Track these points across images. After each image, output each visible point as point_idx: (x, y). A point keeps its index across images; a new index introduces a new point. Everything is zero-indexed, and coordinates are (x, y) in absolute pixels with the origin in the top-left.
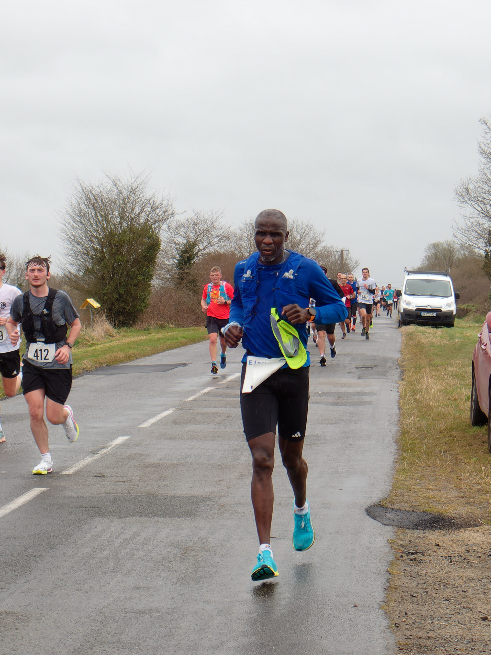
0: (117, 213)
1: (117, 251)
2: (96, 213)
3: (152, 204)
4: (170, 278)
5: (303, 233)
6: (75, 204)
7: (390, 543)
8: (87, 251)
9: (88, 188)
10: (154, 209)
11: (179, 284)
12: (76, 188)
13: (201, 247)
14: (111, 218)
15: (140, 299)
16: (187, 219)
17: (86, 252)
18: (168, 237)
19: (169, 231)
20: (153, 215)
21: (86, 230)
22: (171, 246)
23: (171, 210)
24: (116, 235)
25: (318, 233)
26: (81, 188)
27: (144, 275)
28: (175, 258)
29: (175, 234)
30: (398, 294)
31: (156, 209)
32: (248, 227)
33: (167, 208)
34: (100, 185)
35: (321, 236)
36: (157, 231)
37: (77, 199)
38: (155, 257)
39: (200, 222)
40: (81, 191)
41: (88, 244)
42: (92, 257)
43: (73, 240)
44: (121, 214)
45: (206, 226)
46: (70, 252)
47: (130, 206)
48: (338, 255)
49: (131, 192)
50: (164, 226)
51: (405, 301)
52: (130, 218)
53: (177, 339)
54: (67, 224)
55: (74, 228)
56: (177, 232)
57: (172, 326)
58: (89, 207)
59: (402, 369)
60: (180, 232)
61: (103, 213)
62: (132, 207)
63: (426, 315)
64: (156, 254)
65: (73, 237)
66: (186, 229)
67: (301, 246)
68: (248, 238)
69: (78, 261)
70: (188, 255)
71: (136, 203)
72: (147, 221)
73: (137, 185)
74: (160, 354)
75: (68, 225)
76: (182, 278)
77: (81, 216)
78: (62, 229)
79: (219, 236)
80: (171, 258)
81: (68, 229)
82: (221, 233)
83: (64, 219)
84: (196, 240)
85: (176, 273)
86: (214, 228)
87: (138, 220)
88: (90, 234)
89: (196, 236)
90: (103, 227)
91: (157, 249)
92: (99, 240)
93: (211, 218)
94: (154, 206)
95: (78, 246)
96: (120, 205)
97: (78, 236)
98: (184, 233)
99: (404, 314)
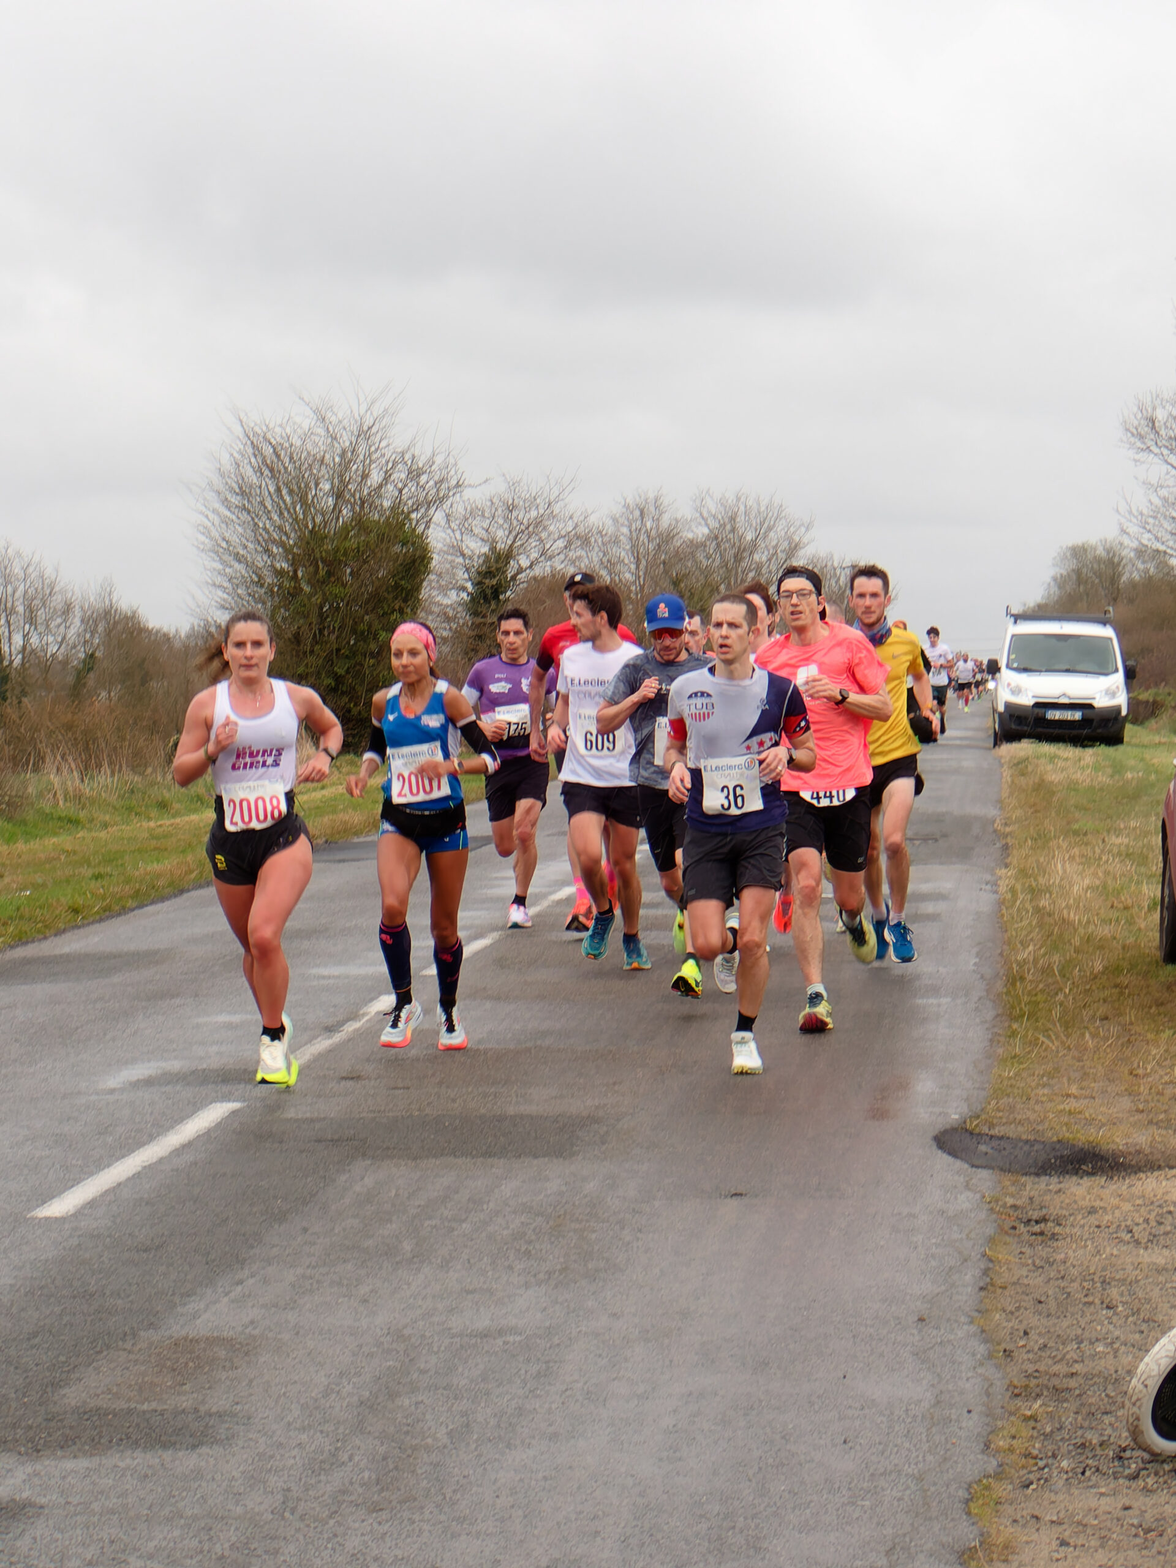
0: (327, 487)
1: (329, 574)
2: (278, 487)
3: (409, 463)
4: (452, 637)
5: (762, 525)
6: (227, 465)
8: (259, 577)
9: (257, 429)
10: (414, 474)
11: (473, 650)
12: (229, 429)
13: (524, 562)
14: (313, 498)
16: (489, 498)
17: (256, 579)
18: (446, 541)
19: (448, 527)
20: (413, 489)
21: (254, 526)
22: (452, 561)
23: (455, 478)
24: (326, 537)
25: (797, 523)
26: (240, 429)
28: (464, 589)
29: (462, 534)
31: (419, 476)
32: (632, 513)
33: (444, 473)
34: (285, 420)
35: (803, 529)
36: (423, 527)
37: (232, 455)
38: (417, 588)
39: (521, 503)
40: (242, 435)
41: (261, 560)
42: (272, 591)
43: (226, 551)
44: (338, 488)
45: (534, 514)
46: (219, 580)
47: (357, 470)
49: (359, 436)
50: (438, 517)
51: (1009, 685)
52: (358, 496)
54: (211, 514)
55: (226, 522)
56: (467, 529)
58: (262, 474)
59: (1003, 841)
60: (473, 528)
61: (295, 488)
62: (364, 472)
63: (1057, 718)
64: (422, 581)
65: (224, 545)
66: (488, 521)
67: (756, 557)
68: (631, 539)
70: (494, 582)
71: (371, 461)
72: (399, 504)
73: (372, 420)
76: (479, 636)
77: (242, 493)
78: (200, 525)
80: (453, 589)
81: (213, 524)
82: (571, 529)
83: (202, 501)
84: (511, 546)
85: (465, 624)
86: (552, 516)
87: (378, 502)
88: (266, 537)
89: (511, 537)
90: (296, 520)
91: (422, 569)
92: (287, 550)
93: (545, 495)
94: (414, 467)
95: (237, 565)
96: (334, 466)
97: (238, 540)
98: (484, 529)
99: (1006, 716)
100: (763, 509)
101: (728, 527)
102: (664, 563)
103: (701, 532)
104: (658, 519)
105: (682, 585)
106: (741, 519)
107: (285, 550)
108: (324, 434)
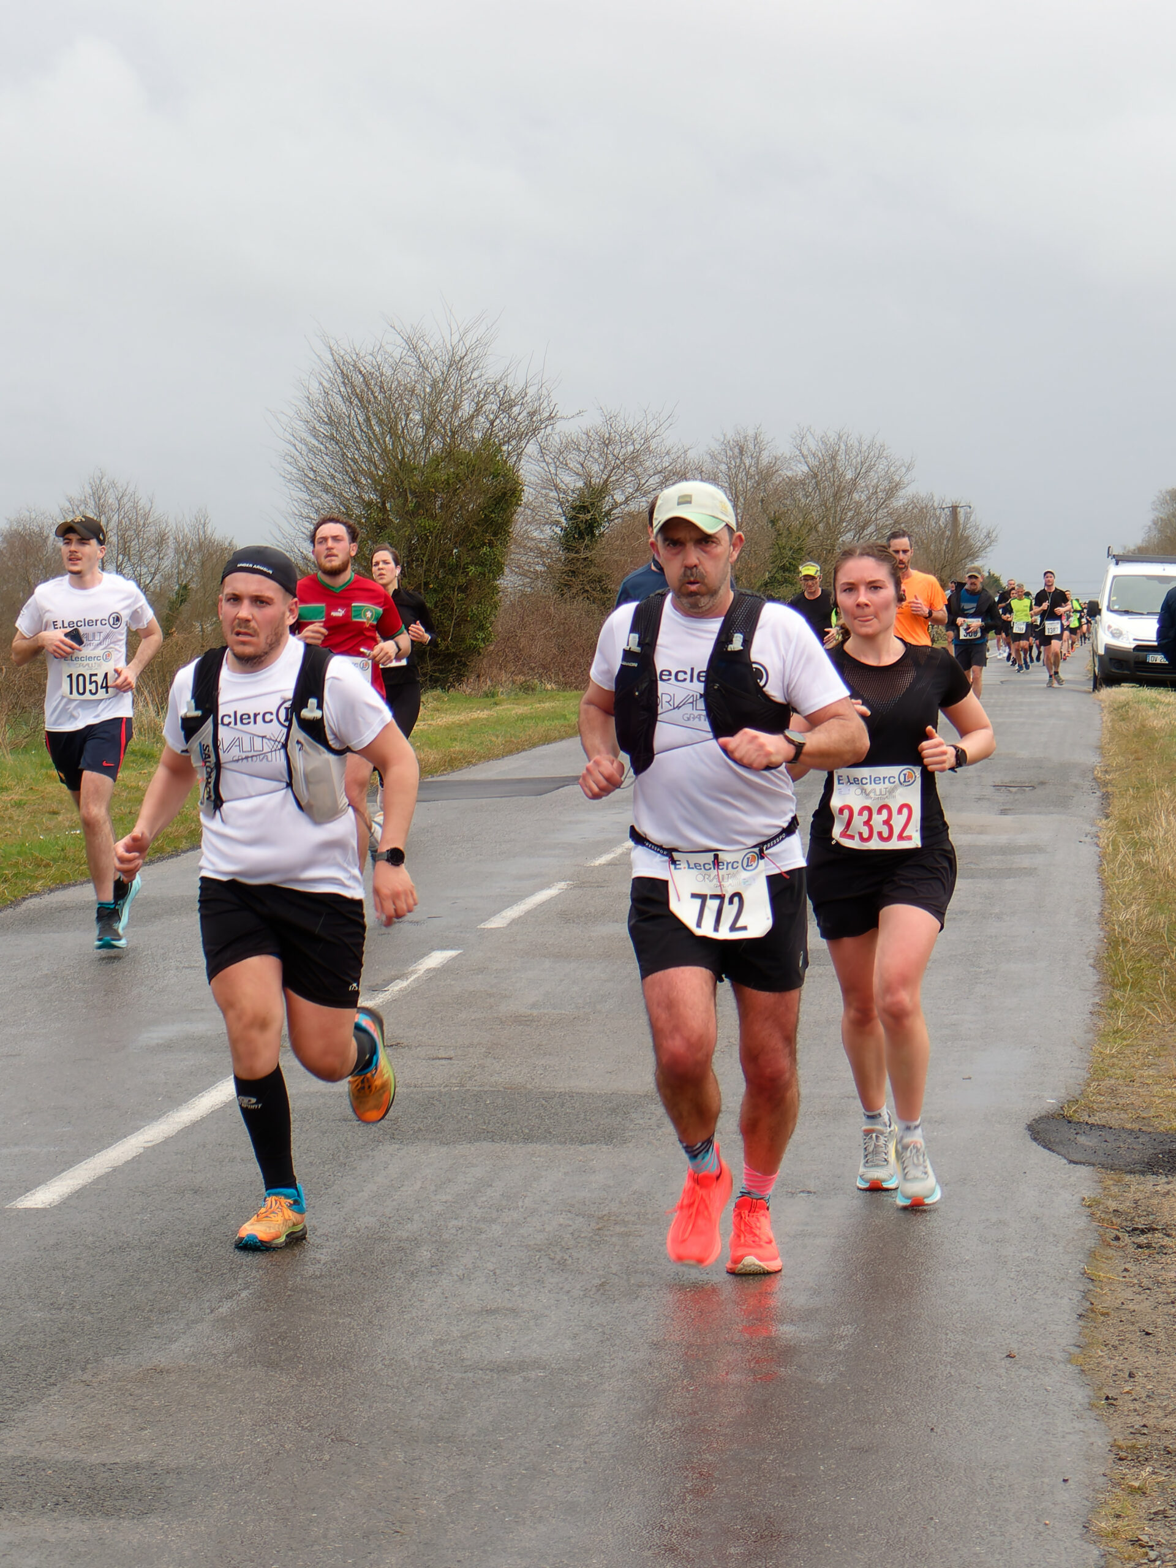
0: (417, 417)
1: (418, 506)
2: (368, 417)
3: (501, 394)
4: (544, 572)
5: (862, 463)
6: (316, 393)
7: (1089, 1207)
8: (347, 508)
9: (347, 358)
10: (506, 405)
11: (566, 585)
12: (318, 357)
13: (619, 497)
14: (403, 429)
15: (472, 622)
16: (584, 431)
18: (539, 473)
19: (542, 459)
20: (505, 421)
21: (343, 456)
22: (546, 495)
23: (548, 409)
24: (415, 469)
25: (898, 463)
26: (330, 357)
27: (482, 564)
28: (557, 523)
29: (557, 467)
30: (1093, 610)
31: (511, 407)
32: (731, 449)
33: (536, 404)
34: (376, 349)
35: (904, 470)
36: (515, 459)
37: (321, 384)
38: (508, 522)
39: (618, 437)
40: (331, 364)
41: (349, 491)
43: (313, 482)
44: (428, 419)
45: (630, 448)
46: (305, 511)
47: (448, 401)
48: (944, 518)
49: (451, 366)
50: (531, 448)
51: (1109, 627)
52: (448, 427)
53: (564, 717)
54: (297, 443)
55: (314, 452)
56: (562, 463)
57: (549, 687)
58: (351, 403)
59: (1104, 790)
60: (568, 462)
61: (384, 417)
62: (455, 402)
64: (512, 514)
65: (312, 475)
66: (583, 455)
67: (856, 496)
68: (729, 477)
70: (588, 516)
71: (462, 392)
72: (491, 435)
73: (464, 349)
74: (523, 754)
75: (300, 445)
76: (573, 572)
77: (331, 422)
78: (287, 454)
79: (660, 472)
80: (546, 524)
81: (300, 453)
82: (668, 464)
83: (290, 431)
84: (607, 480)
85: (559, 560)
86: (648, 451)
87: (468, 434)
88: (355, 467)
89: (606, 472)
90: (385, 450)
91: (514, 500)
92: (376, 481)
93: (642, 429)
94: (506, 399)
95: (325, 496)
96: (425, 396)
97: (325, 470)
98: (579, 463)
99: (1107, 659)
100: (864, 448)
101: (828, 465)
102: (762, 501)
103: (800, 470)
104: (757, 457)
105: (780, 523)
106: (841, 456)
107: (374, 481)
108: (415, 364)
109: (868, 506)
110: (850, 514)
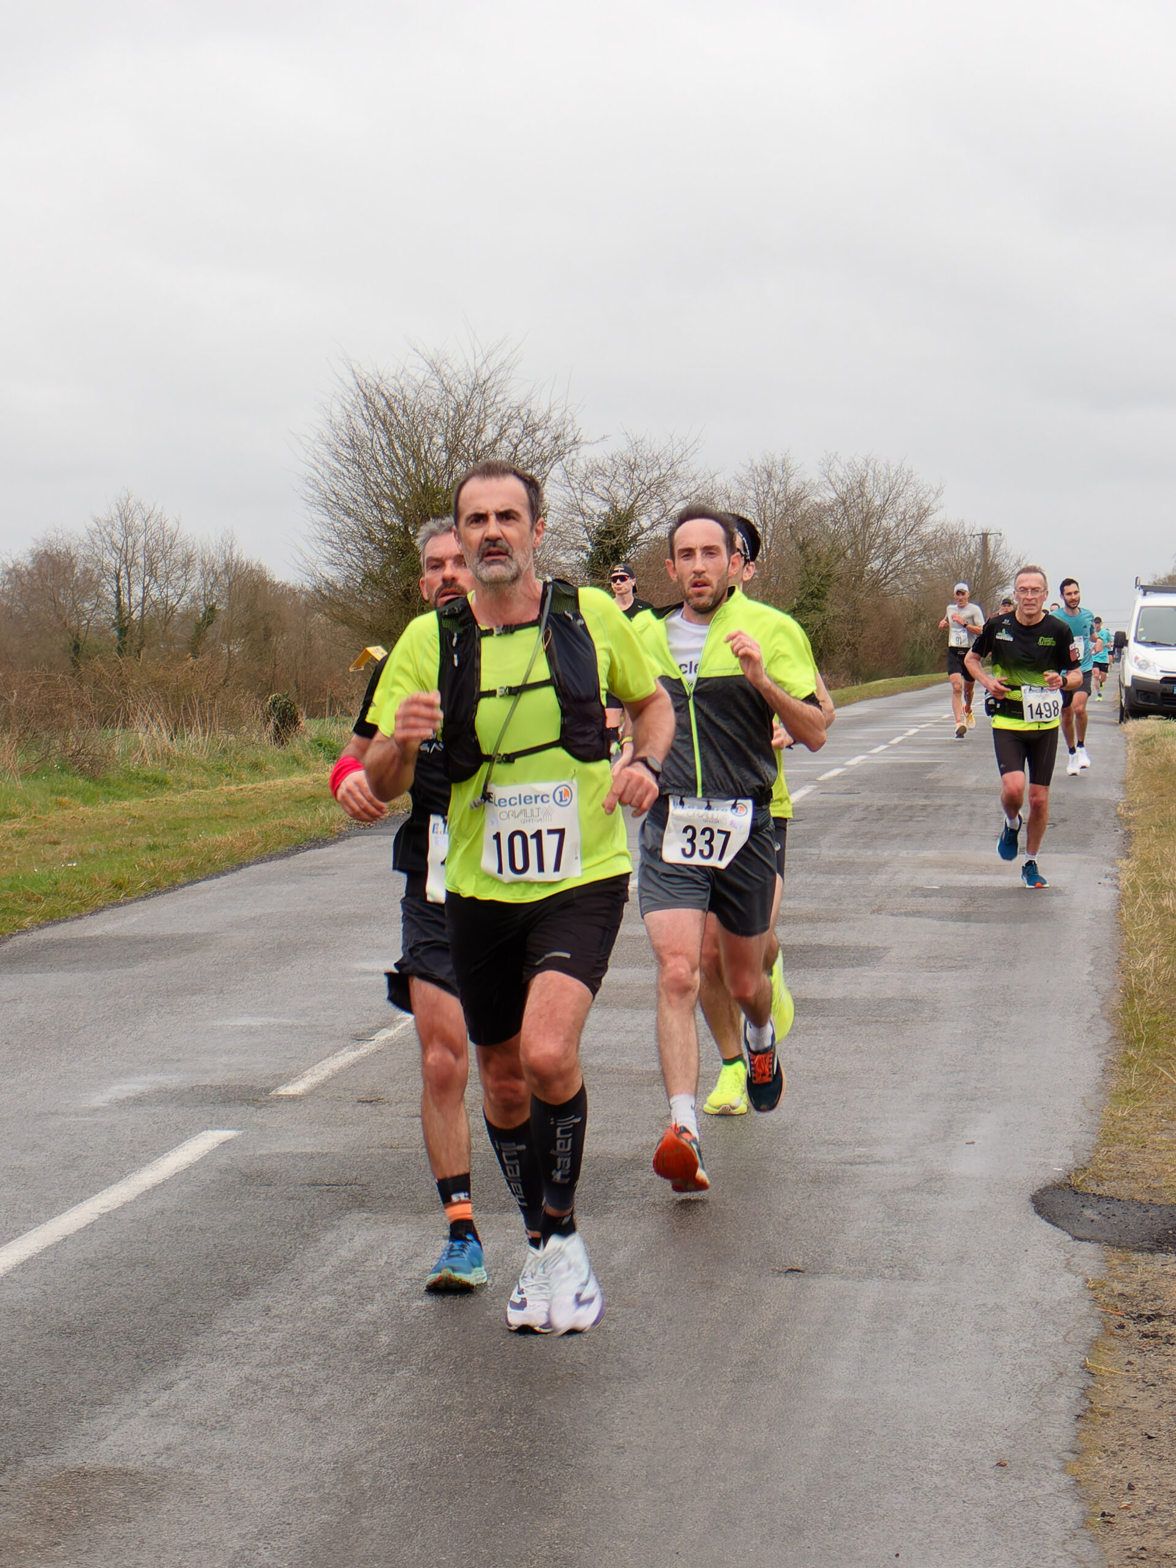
0: (439, 441)
2: (391, 440)
3: (525, 418)
5: (891, 491)
6: (339, 417)
7: (1093, 1289)
8: (370, 532)
9: (370, 381)
10: (530, 430)
12: (341, 380)
13: (645, 523)
14: (426, 453)
16: (610, 457)
17: (367, 534)
18: (564, 498)
19: (567, 484)
20: (529, 445)
21: (365, 480)
22: (573, 520)
23: (572, 434)
24: (438, 493)
25: (927, 490)
26: (353, 380)
28: (583, 548)
29: (583, 492)
30: (1121, 641)
31: (535, 431)
32: (758, 476)
33: (560, 429)
34: (399, 372)
35: (933, 496)
37: (344, 407)
39: (644, 462)
40: (354, 387)
41: (371, 515)
42: (381, 546)
43: (335, 504)
44: (451, 442)
45: (656, 473)
46: (328, 535)
47: (472, 424)
48: (974, 545)
49: (475, 389)
50: (556, 472)
51: (1136, 658)
52: (471, 451)
54: (318, 466)
55: (334, 474)
56: (587, 488)
58: (374, 426)
59: (1126, 828)
60: (594, 487)
61: (407, 440)
62: (478, 426)
65: (334, 498)
66: (609, 480)
67: (884, 522)
68: (757, 502)
69: (347, 555)
70: (614, 542)
71: (486, 415)
73: (488, 374)
75: (322, 468)
77: (353, 446)
78: (309, 478)
79: (687, 497)
80: (572, 548)
81: (323, 477)
82: (693, 489)
83: (312, 453)
84: (632, 506)
86: (675, 476)
88: (377, 491)
89: (632, 497)
90: (407, 474)
92: (398, 505)
93: (668, 455)
94: (529, 423)
95: (346, 519)
96: (448, 420)
97: (348, 494)
98: (604, 488)
99: (1133, 690)
101: (857, 492)
102: (791, 527)
103: (828, 496)
104: (786, 483)
105: (809, 549)
106: (869, 484)
107: (396, 505)
108: (438, 387)
109: (897, 532)
110: (879, 540)
